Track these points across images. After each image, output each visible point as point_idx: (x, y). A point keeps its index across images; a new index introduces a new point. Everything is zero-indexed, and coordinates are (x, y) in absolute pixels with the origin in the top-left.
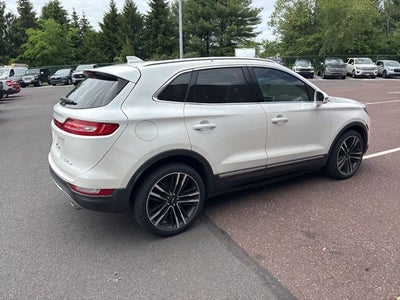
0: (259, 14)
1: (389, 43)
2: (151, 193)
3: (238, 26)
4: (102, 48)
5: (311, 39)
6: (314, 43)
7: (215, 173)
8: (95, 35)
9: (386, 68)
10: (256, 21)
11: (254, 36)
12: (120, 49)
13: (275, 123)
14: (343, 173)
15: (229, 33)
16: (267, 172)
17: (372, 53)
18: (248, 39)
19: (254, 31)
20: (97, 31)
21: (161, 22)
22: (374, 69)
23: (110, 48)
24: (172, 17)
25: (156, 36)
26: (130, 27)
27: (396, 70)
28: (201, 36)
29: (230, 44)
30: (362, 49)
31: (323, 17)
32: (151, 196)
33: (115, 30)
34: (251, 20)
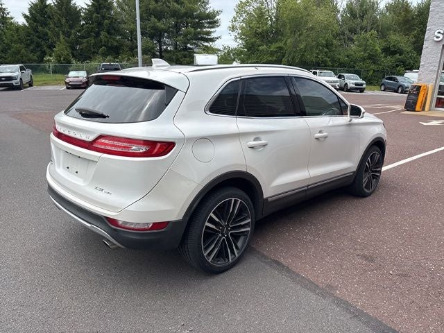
0: (217, 17)
1: (348, 56)
2: (207, 224)
3: (195, 28)
4: (28, 45)
5: (273, 47)
6: (277, 52)
7: (265, 197)
8: (18, 28)
9: (347, 81)
10: (214, 24)
11: (212, 40)
12: (51, 47)
13: (317, 139)
14: (366, 190)
15: (185, 35)
16: (308, 192)
17: (333, 66)
18: (206, 44)
19: (213, 35)
20: (20, 24)
21: (104, 17)
22: (336, 82)
23: (38, 45)
24: (116, 13)
25: (98, 34)
26: (64, 21)
27: (356, 84)
28: (152, 37)
29: (186, 49)
30: (323, 61)
31: (284, 25)
32: (207, 227)
33: (44, 24)
34: (209, 23)
